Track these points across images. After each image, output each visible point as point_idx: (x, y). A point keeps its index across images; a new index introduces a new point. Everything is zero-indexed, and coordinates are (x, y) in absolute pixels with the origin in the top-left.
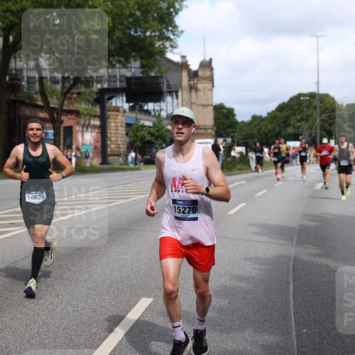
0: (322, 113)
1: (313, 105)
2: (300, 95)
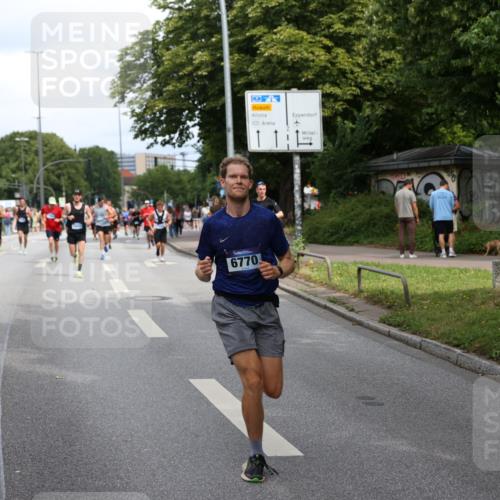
0: (46, 160)
1: (34, 149)
2: (15, 135)
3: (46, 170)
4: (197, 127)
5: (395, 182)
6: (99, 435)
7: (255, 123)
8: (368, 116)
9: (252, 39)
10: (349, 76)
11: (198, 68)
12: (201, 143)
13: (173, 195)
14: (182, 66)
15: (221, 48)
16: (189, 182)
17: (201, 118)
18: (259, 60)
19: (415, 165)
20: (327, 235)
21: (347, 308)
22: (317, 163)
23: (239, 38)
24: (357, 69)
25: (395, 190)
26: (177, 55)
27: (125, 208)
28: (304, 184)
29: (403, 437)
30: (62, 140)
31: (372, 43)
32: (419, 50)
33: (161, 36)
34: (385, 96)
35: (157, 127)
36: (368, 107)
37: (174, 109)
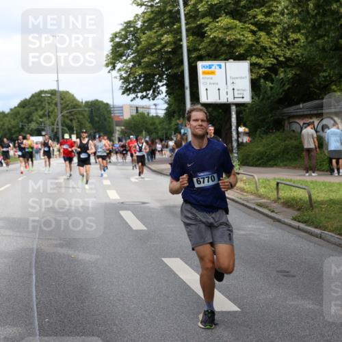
0: (63, 109)
1: (54, 102)
2: (41, 92)
3: (63, 116)
4: (165, 87)
5: (301, 124)
6: (101, 296)
7: (205, 84)
8: (282, 78)
9: (201, 26)
10: (269, 51)
11: (165, 46)
12: (167, 97)
13: (149, 132)
14: (154, 45)
15: (181, 32)
16: (160, 123)
17: (167, 80)
18: (207, 40)
19: (315, 112)
20: (254, 160)
21: (270, 210)
22: (247, 111)
23: (193, 25)
24: (274, 46)
25: (302, 129)
26: (150, 37)
27: (117, 142)
28: (238, 125)
29: (309, 298)
30: (73, 96)
31: (284, 28)
32: (317, 33)
33: (139, 25)
34: (294, 64)
35: (137, 87)
36: (282, 72)
37: (149, 74)
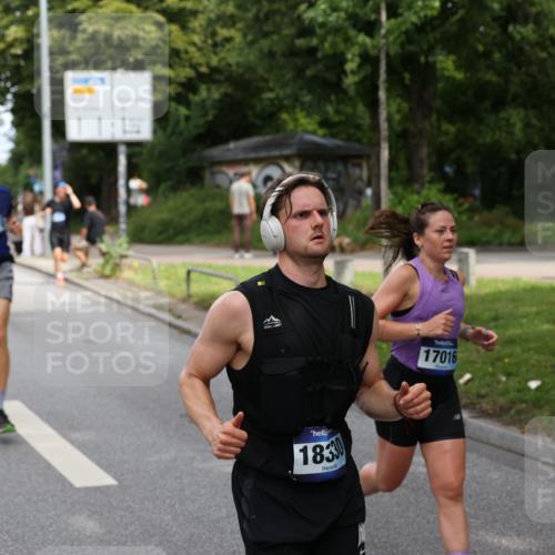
4: (10, 114)
5: (231, 175)
9: (74, 13)
10: (183, 56)
11: (11, 46)
12: (14, 131)
17: (16, 103)
19: (252, 155)
20: (154, 233)
21: (174, 315)
22: (145, 153)
24: (192, 49)
31: (210, 19)
32: (261, 28)
36: (204, 90)
